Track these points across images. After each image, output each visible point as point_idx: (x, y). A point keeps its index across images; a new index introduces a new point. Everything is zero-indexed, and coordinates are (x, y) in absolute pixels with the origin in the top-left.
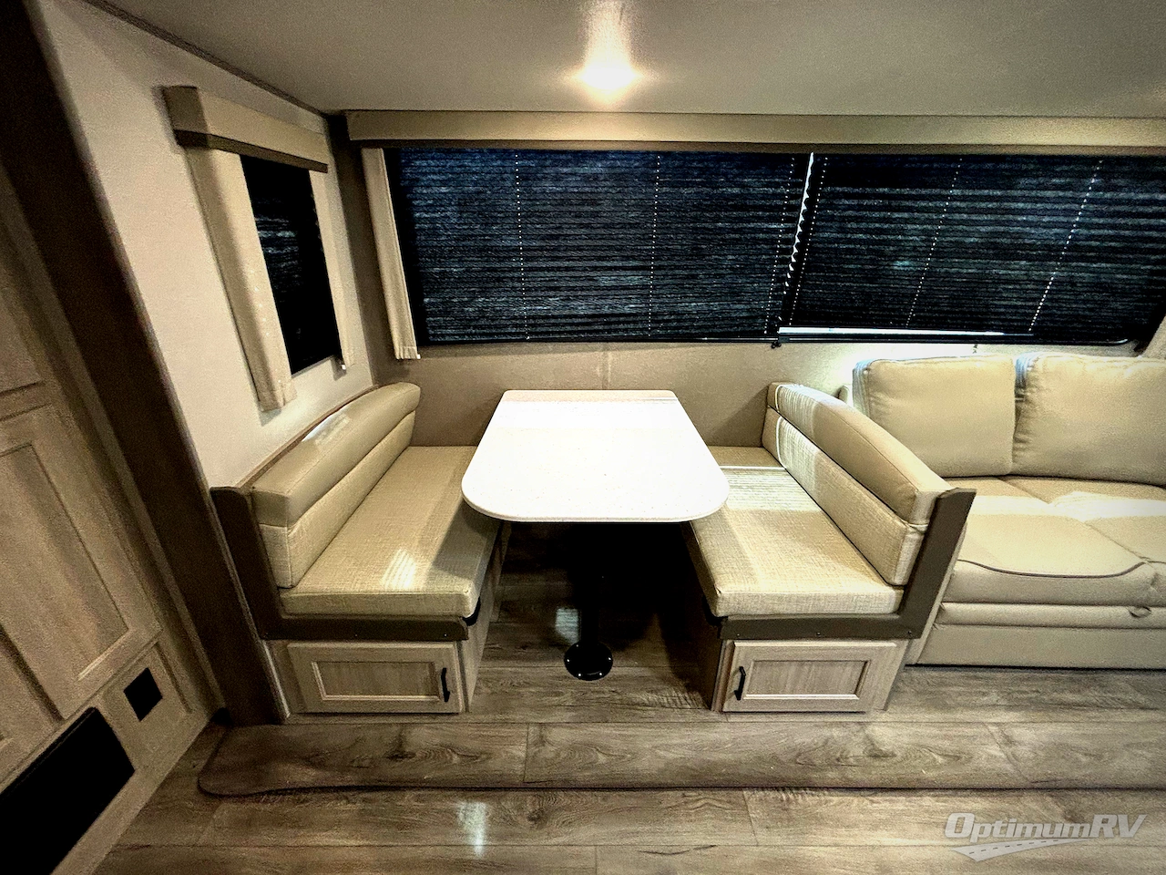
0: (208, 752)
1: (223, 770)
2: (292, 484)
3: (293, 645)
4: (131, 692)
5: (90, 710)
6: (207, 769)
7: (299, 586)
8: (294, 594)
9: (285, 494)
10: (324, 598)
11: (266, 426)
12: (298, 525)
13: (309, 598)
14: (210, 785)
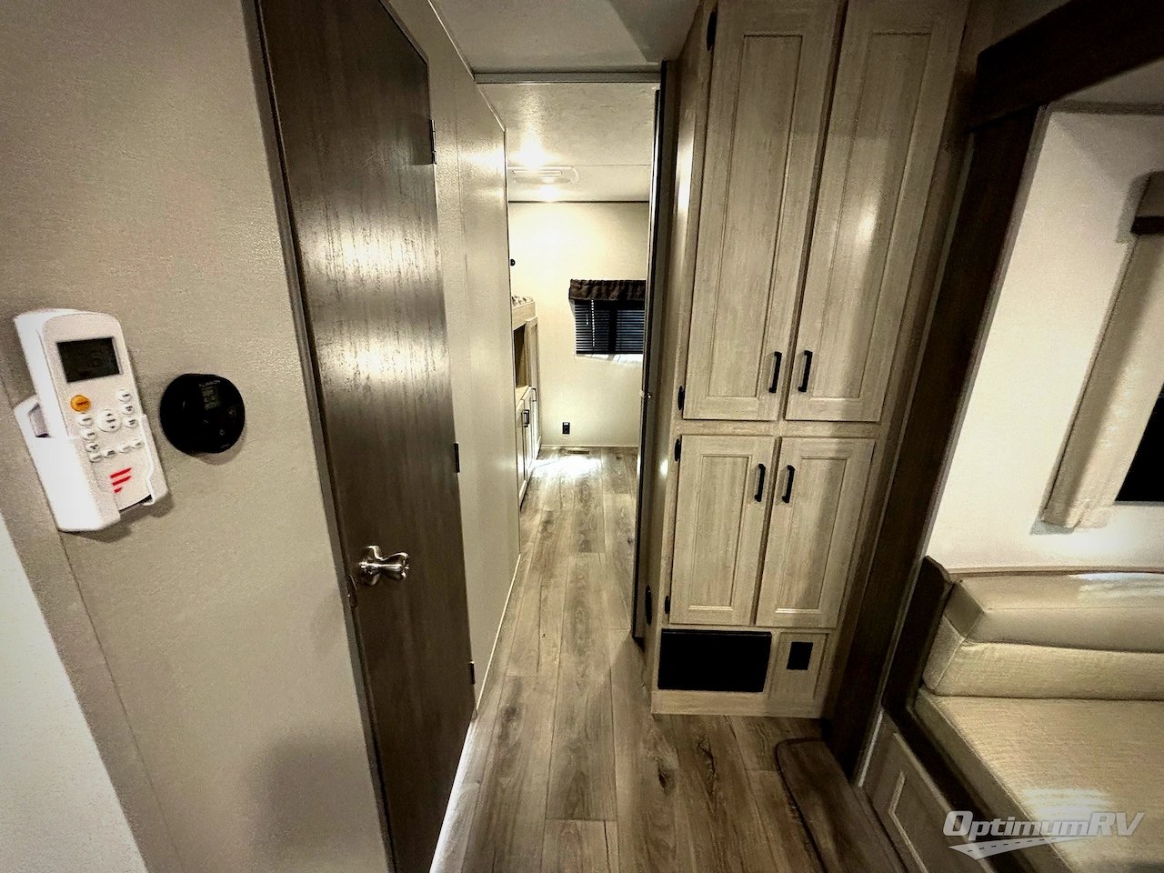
0: (800, 735)
1: (795, 755)
2: (1000, 606)
3: (898, 737)
4: (796, 646)
5: (769, 633)
6: (790, 742)
7: (940, 699)
8: (931, 700)
9: (985, 610)
10: (953, 734)
11: (1034, 536)
12: (980, 647)
13: (941, 718)
14: (784, 755)
